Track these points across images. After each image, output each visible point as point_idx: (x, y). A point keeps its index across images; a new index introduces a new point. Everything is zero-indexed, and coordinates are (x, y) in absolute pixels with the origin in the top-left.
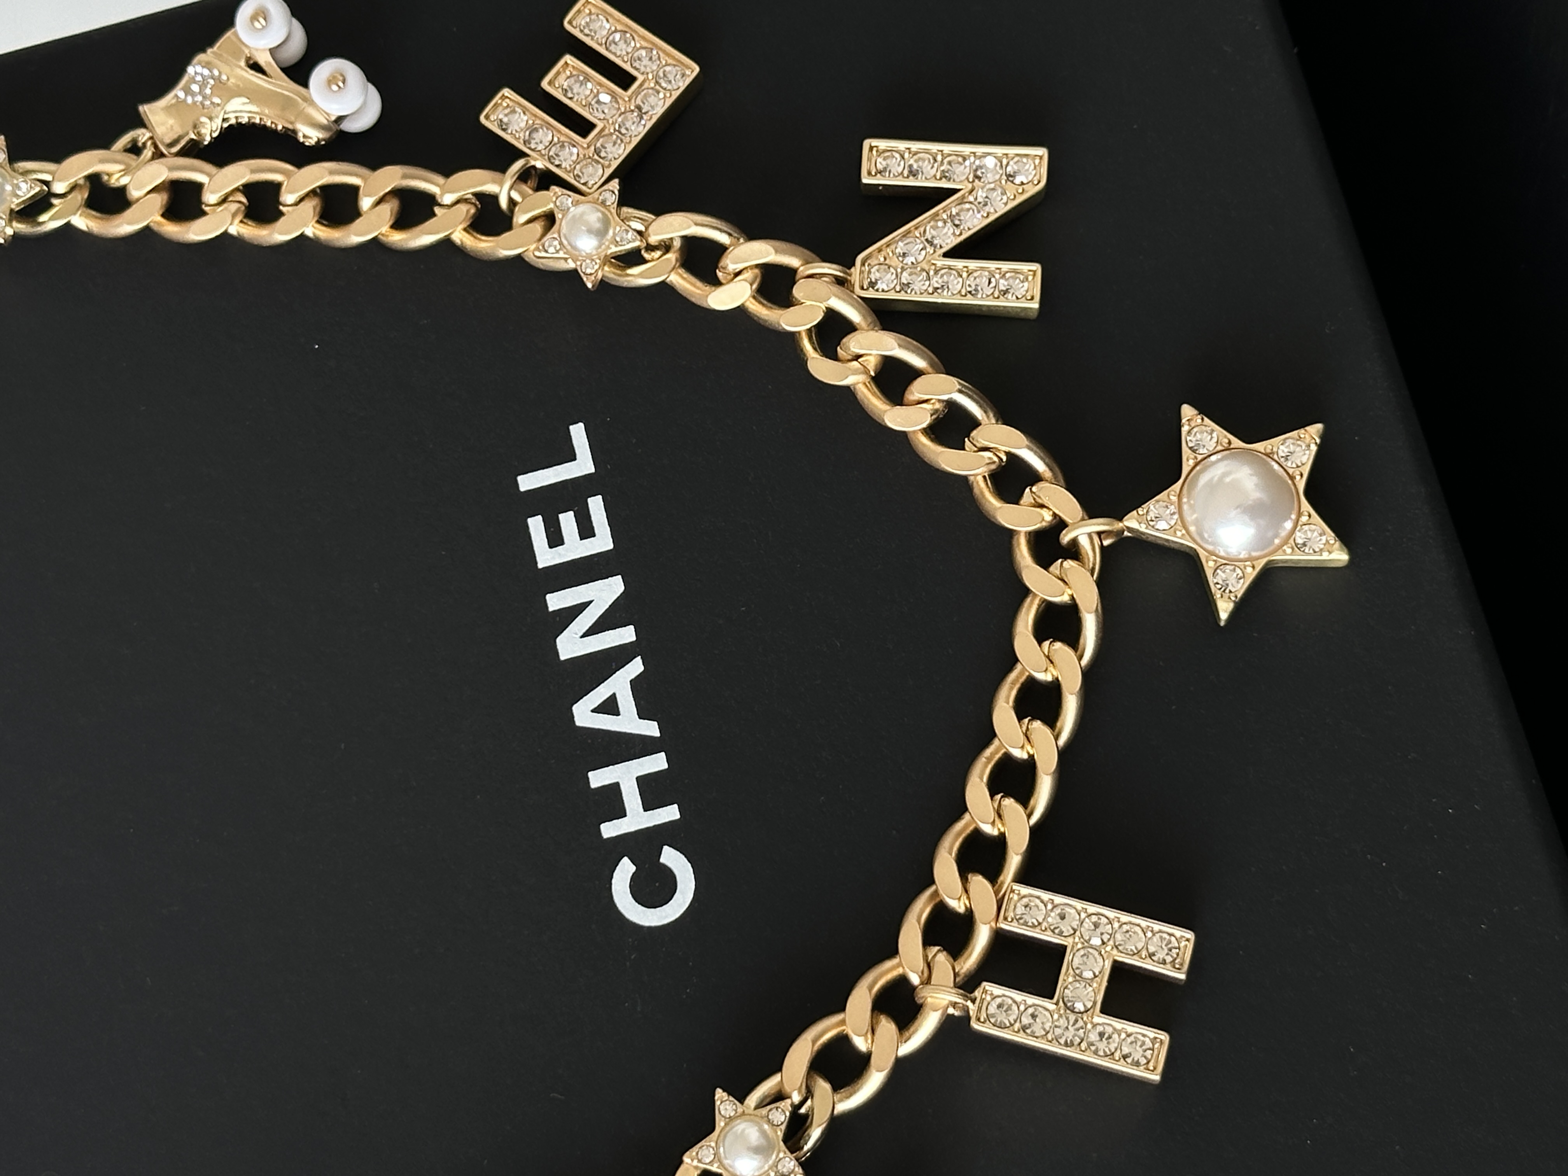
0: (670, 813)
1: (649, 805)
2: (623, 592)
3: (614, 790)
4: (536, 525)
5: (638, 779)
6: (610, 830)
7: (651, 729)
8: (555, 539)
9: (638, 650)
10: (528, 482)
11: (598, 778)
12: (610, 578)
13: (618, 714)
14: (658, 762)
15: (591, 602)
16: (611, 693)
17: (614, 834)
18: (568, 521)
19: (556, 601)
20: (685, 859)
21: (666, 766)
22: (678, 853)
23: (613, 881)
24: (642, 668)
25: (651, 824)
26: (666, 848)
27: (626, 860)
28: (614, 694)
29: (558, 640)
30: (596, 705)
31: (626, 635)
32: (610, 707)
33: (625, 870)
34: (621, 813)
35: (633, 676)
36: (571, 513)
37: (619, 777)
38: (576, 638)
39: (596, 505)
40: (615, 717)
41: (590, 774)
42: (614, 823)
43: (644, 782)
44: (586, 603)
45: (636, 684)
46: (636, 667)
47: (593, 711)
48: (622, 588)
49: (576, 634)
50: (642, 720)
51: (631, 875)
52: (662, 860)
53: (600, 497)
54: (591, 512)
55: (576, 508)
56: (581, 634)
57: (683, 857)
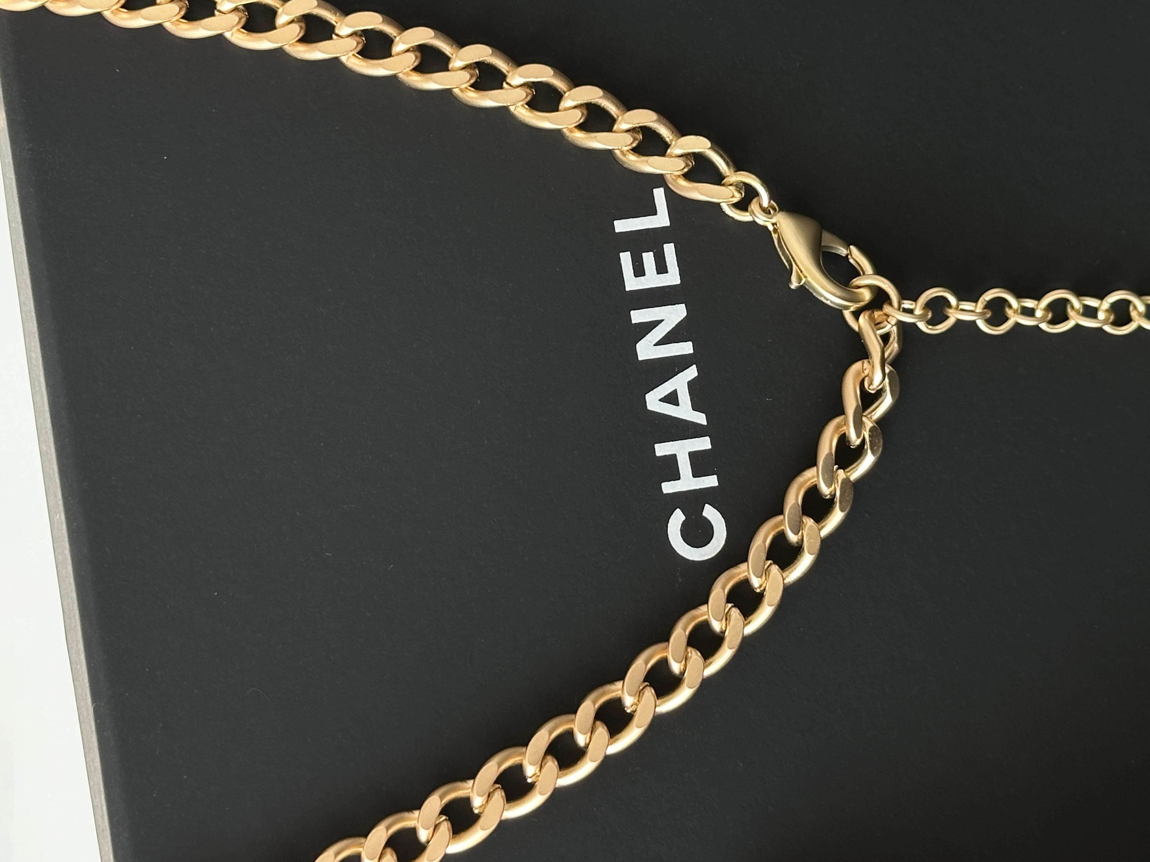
0: (711, 481)
1: (696, 474)
2: (686, 316)
3: (672, 459)
4: (626, 258)
5: (690, 453)
6: (668, 488)
7: (701, 419)
8: (639, 271)
9: (694, 360)
10: (622, 226)
11: (662, 449)
12: (677, 305)
13: (678, 405)
14: (704, 444)
15: (662, 321)
16: (674, 389)
17: (671, 491)
18: (648, 259)
19: (638, 316)
20: (720, 516)
21: (710, 447)
22: (716, 510)
23: (669, 525)
24: (696, 374)
25: (698, 488)
26: (706, 505)
27: (678, 511)
28: (676, 390)
29: (637, 345)
30: (663, 396)
31: (686, 348)
32: (672, 399)
33: (678, 518)
34: (677, 477)
35: (690, 379)
36: (651, 254)
37: (676, 451)
38: (649, 345)
39: (669, 250)
40: (675, 406)
41: (656, 446)
42: (671, 483)
43: (695, 457)
44: (660, 320)
45: (692, 385)
46: (692, 372)
47: (660, 400)
48: (685, 314)
49: (651, 342)
50: (694, 411)
51: (681, 522)
52: (704, 514)
53: (672, 244)
54: (666, 255)
55: (655, 251)
56: (654, 343)
57: (719, 513)
